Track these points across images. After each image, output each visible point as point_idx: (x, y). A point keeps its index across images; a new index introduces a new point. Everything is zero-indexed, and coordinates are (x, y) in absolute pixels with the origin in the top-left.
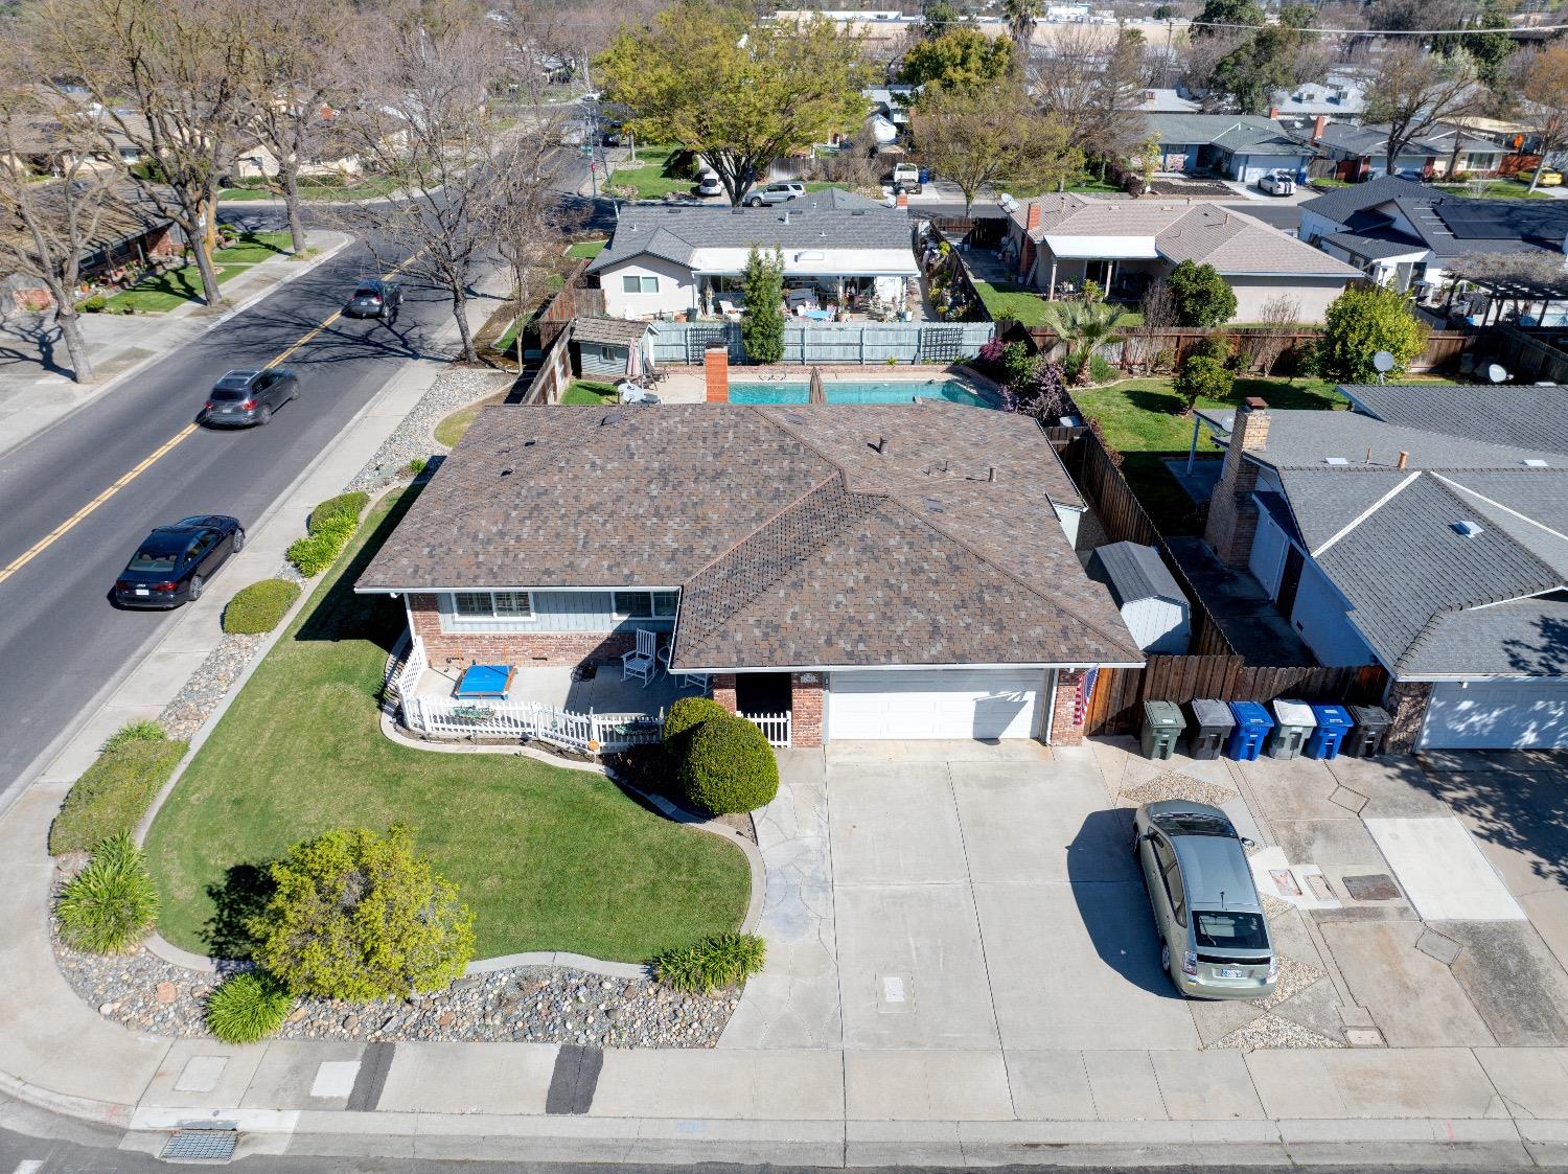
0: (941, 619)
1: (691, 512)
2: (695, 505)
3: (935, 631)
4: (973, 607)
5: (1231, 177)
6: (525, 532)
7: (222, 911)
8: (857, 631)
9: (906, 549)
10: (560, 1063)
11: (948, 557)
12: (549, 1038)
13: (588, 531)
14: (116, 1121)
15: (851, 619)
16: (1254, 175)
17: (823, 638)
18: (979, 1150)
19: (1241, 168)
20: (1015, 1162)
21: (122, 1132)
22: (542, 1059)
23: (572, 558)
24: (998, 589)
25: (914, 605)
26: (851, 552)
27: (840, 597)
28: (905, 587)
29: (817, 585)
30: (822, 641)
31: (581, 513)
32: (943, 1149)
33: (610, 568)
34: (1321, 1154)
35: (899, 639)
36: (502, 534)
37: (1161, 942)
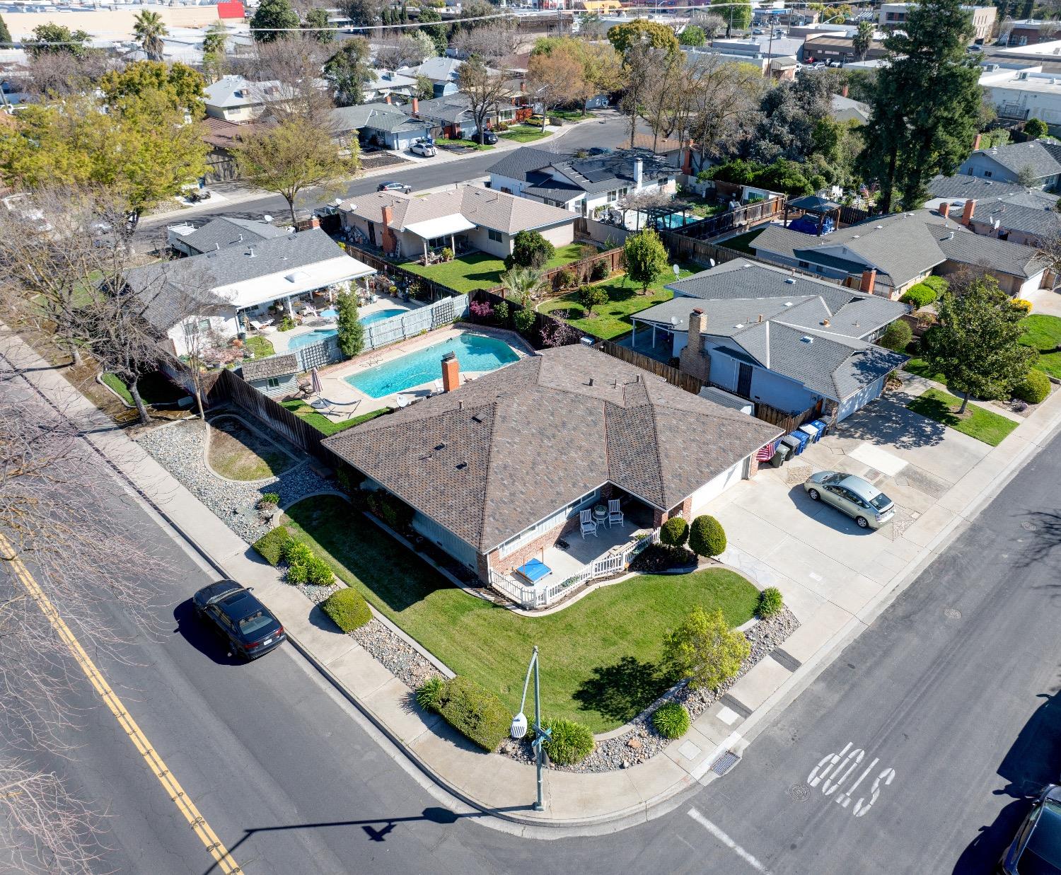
0: (721, 445)
1: (572, 445)
2: (571, 442)
3: (724, 450)
5: (390, 147)
6: (520, 487)
8: (704, 463)
9: (681, 423)
10: (775, 658)
12: (762, 656)
13: (546, 475)
14: (692, 782)
16: (403, 144)
19: (395, 141)
21: (698, 783)
22: (770, 662)
28: (698, 438)
30: (698, 473)
31: (533, 468)
32: (880, 605)
33: (574, 486)
35: (718, 459)
36: (513, 494)
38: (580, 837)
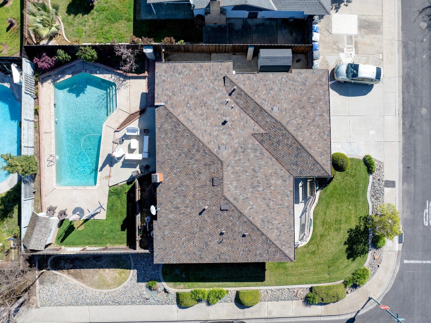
0: (318, 114)
1: (268, 178)
2: (266, 177)
3: (321, 115)
4: (314, 105)
6: (276, 222)
7: (358, 256)
8: (322, 134)
9: (297, 119)
10: (387, 187)
11: (300, 109)
12: (383, 190)
13: (276, 205)
15: (319, 135)
17: (324, 141)
18: (399, 122)
20: (401, 117)
21: (399, 252)
22: (387, 190)
23: (285, 207)
24: (309, 98)
25: (314, 119)
26: (299, 133)
27: (313, 137)
28: (309, 121)
29: (310, 143)
30: (325, 142)
31: (270, 208)
32: (399, 127)
33: (288, 197)
34: (400, 71)
35: (324, 124)
36: (277, 229)
37: (367, 85)
38: (386, 294)
